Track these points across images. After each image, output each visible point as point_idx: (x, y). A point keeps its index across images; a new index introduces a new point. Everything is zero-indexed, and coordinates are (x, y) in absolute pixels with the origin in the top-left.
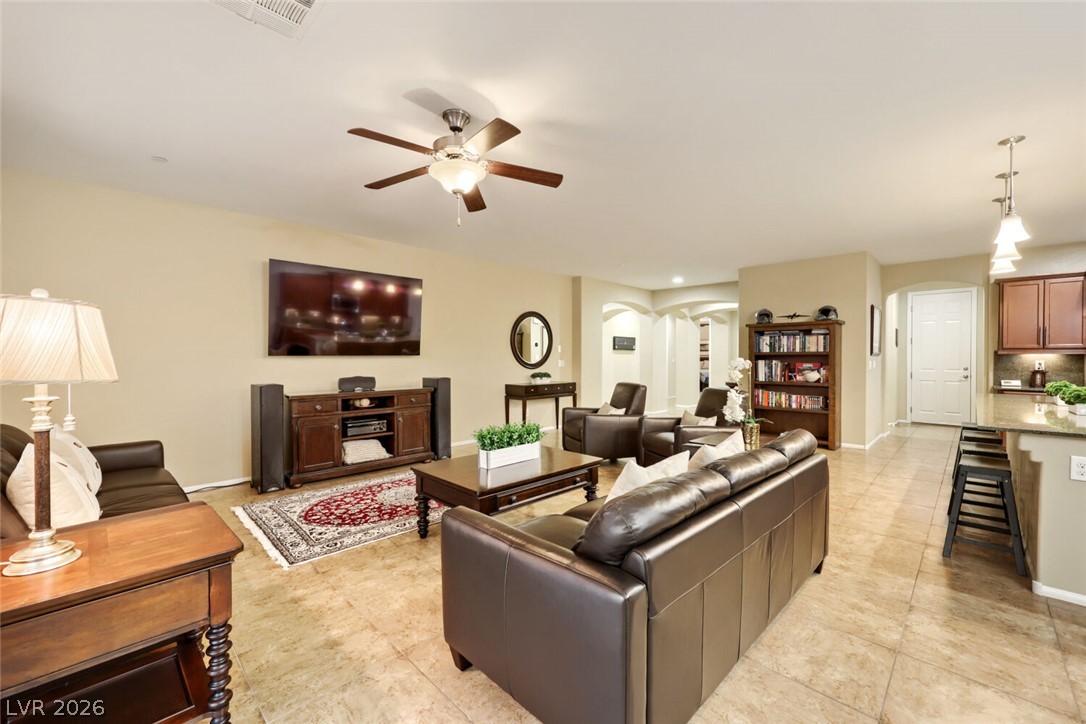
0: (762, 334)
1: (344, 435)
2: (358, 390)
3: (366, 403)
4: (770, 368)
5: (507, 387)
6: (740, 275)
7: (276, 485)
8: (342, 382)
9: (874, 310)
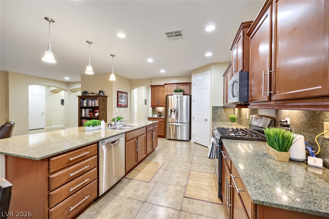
0: (84, 99)
9: (119, 92)
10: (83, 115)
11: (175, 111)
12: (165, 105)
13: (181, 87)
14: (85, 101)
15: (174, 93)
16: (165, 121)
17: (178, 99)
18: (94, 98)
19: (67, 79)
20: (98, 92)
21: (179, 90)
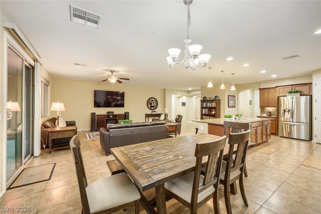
0: (204, 102)
1: (107, 122)
2: (110, 114)
3: (111, 116)
4: (205, 111)
5: (146, 114)
6: (201, 88)
7: (94, 130)
8: (107, 112)
9: (229, 96)
10: (204, 113)
11: (289, 111)
12: (276, 105)
13: (298, 88)
14: (205, 104)
15: (287, 94)
16: (277, 120)
17: (293, 100)
18: (212, 101)
19: (190, 89)
20: (214, 97)
21: (294, 91)
